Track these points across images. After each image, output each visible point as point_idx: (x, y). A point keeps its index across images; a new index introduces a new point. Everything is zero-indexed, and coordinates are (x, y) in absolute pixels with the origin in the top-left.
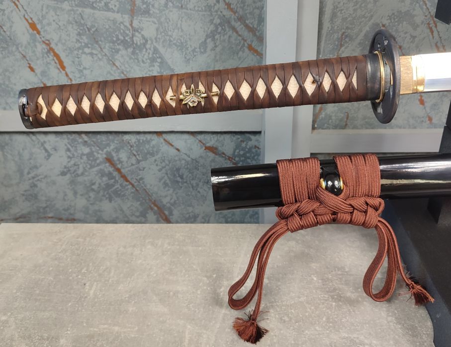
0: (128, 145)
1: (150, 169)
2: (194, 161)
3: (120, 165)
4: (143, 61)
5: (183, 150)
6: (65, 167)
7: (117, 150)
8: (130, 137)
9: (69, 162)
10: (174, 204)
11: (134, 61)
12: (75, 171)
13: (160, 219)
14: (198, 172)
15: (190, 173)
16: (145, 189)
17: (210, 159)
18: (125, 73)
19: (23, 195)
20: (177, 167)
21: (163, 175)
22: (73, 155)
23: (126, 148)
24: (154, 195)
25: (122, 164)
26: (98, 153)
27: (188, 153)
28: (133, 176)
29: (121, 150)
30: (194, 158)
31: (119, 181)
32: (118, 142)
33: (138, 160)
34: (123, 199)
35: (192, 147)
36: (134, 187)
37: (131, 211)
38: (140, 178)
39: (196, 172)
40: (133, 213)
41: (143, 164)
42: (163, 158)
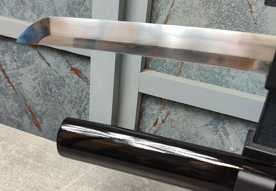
0: (11, 50)
1: (26, 76)
2: (62, 79)
3: (5, 66)
5: (52, 66)
7: (3, 53)
8: (12, 43)
10: (44, 114)
13: (33, 124)
14: (64, 89)
15: (57, 89)
16: (22, 94)
17: (75, 81)
20: (47, 80)
21: (37, 85)
23: (9, 52)
24: (29, 101)
25: (6, 66)
27: (57, 69)
28: (14, 79)
29: (6, 53)
30: (61, 75)
31: (4, 81)
32: (4, 46)
33: (18, 66)
34: (6, 98)
35: (60, 65)
36: (15, 89)
37: (12, 110)
38: (19, 83)
39: (62, 89)
40: (13, 112)
41: (21, 70)
42: (37, 69)
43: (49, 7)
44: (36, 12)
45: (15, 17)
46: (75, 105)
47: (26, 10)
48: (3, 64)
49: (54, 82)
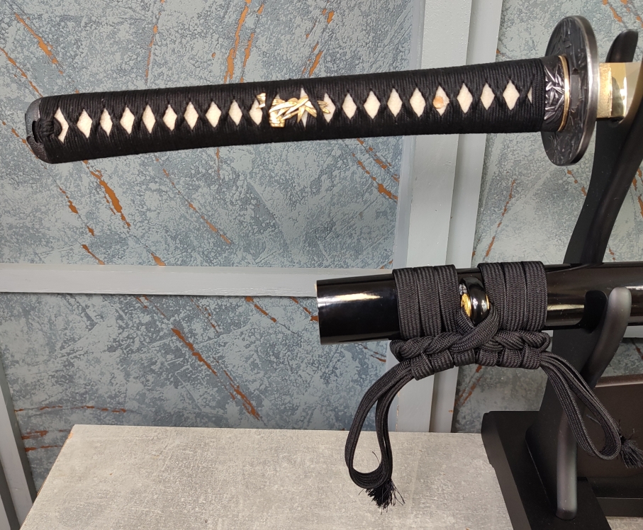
0: (205, 312)
1: (233, 344)
2: (296, 335)
3: (193, 337)
4: (232, 203)
5: (280, 320)
6: (115, 340)
7: (189, 319)
8: (208, 302)
9: (120, 334)
10: (265, 391)
11: (219, 202)
13: (244, 411)
14: (300, 349)
15: (289, 351)
16: (225, 371)
18: (206, 217)
19: (53, 376)
20: (271, 342)
21: (252, 353)
22: (127, 325)
23: (201, 316)
24: (237, 378)
25: (195, 338)
26: (163, 323)
27: (287, 324)
28: (210, 353)
29: (195, 319)
30: (295, 330)
31: (190, 360)
32: (190, 308)
33: (217, 332)
34: (194, 384)
35: (294, 316)
36: (210, 368)
37: (205, 400)
38: (219, 356)
39: (297, 349)
40: (207, 402)
41: (224, 338)
42: (253, 330)
43: (275, 242)
44: (252, 252)
45: (212, 263)
46: (318, 367)
47: (234, 251)
48: (189, 336)
49: (284, 342)
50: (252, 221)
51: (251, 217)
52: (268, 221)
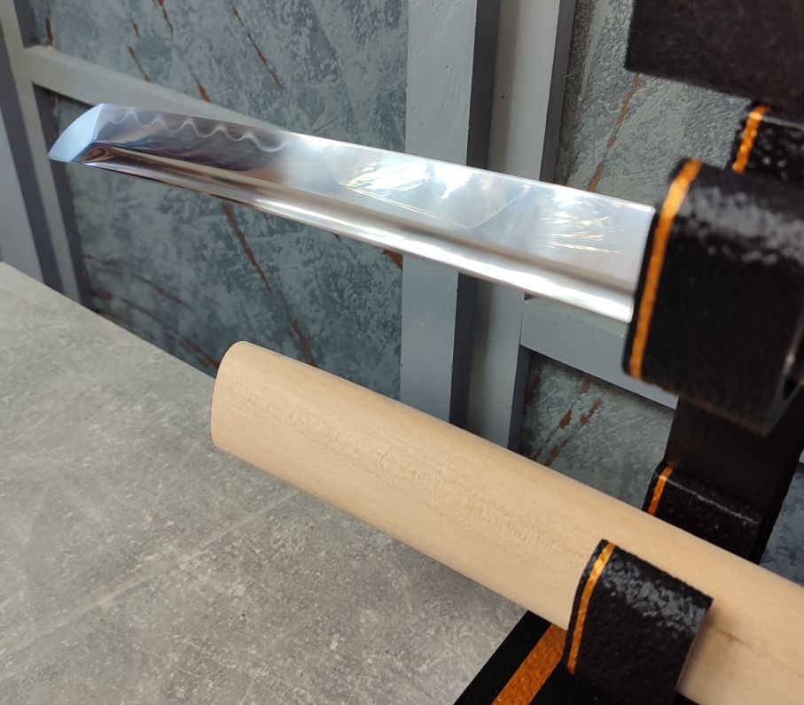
1: (289, 254)
2: (364, 270)
3: (244, 226)
4: (282, 18)
5: (344, 238)
6: (166, 198)
10: (326, 343)
11: (267, 14)
12: (179, 211)
15: (354, 292)
16: (281, 293)
18: (253, 37)
20: (334, 269)
21: (311, 277)
24: (294, 309)
25: (247, 227)
27: (354, 247)
28: (263, 257)
30: (363, 262)
31: (242, 258)
33: (270, 227)
34: (247, 296)
36: (264, 280)
37: (259, 324)
38: (274, 267)
39: (365, 294)
40: (263, 329)
41: (278, 240)
42: (311, 241)
43: (336, 100)
44: (308, 109)
45: (262, 115)
46: (392, 334)
47: (287, 103)
48: (240, 222)
49: (349, 276)
50: (308, 57)
51: (306, 49)
52: (327, 62)
